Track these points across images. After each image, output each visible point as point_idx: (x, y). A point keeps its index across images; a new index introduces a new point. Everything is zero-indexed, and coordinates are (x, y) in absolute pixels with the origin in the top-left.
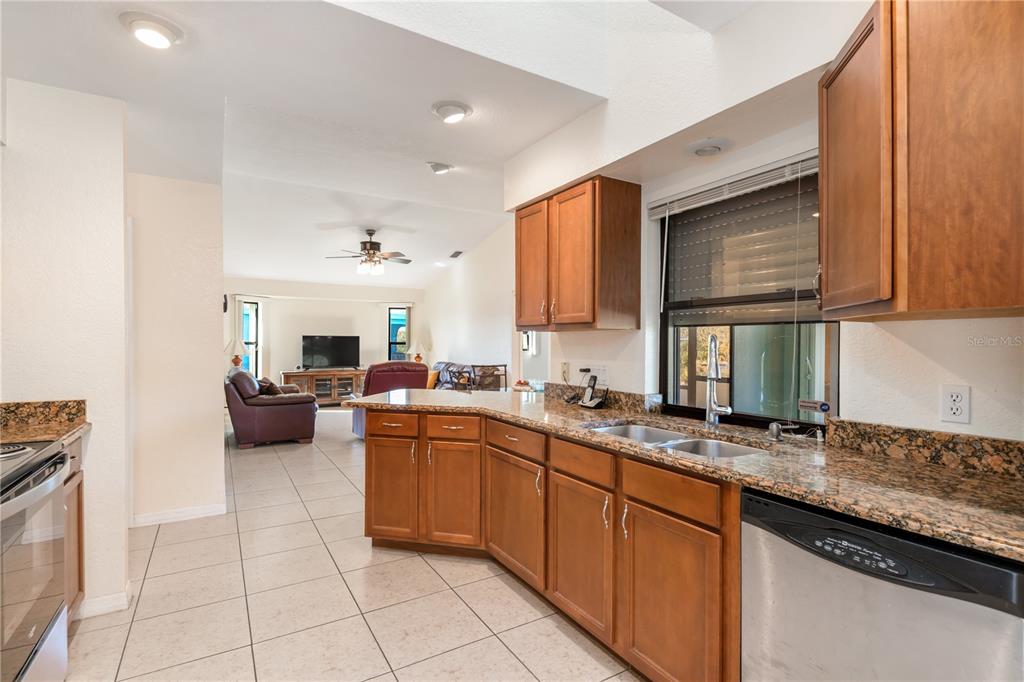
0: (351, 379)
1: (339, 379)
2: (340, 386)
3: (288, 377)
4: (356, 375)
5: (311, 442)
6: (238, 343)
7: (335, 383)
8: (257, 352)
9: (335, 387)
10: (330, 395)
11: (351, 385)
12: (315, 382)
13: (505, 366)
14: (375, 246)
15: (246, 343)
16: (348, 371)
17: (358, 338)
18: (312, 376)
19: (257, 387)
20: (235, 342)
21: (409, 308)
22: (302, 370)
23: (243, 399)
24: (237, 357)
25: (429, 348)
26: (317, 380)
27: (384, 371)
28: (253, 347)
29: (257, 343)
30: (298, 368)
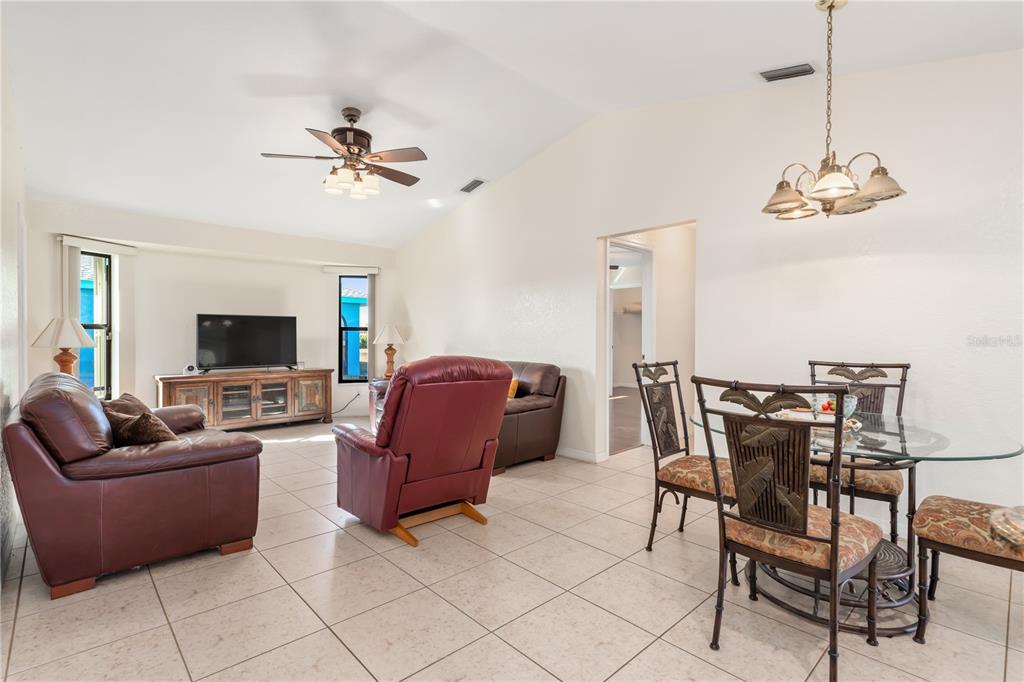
0: (285, 385)
1: (264, 386)
2: (266, 396)
3: (171, 386)
4: (292, 378)
5: (251, 546)
6: (67, 322)
7: (257, 392)
8: (109, 343)
9: (258, 399)
10: (249, 412)
11: (284, 394)
12: (221, 393)
13: (675, 364)
14: (363, 139)
15: (85, 327)
16: (278, 373)
17: (295, 318)
18: (217, 383)
19: (104, 425)
20: (61, 323)
21: (373, 277)
22: (196, 372)
23: (61, 463)
24: (65, 351)
25: (407, 334)
26: (226, 389)
27: (433, 380)
28: (99, 334)
29: (109, 328)
30: (191, 369)
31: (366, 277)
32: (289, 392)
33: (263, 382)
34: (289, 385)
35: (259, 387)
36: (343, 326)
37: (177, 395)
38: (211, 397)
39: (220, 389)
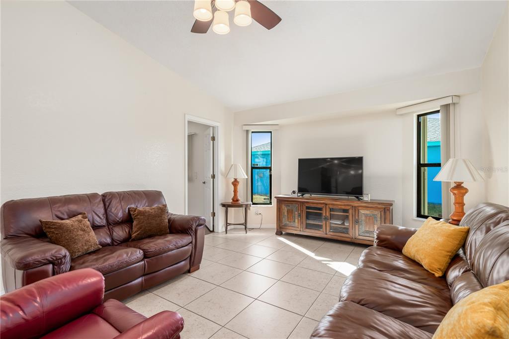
0: (347, 211)
1: (331, 210)
3: (280, 202)
4: (353, 206)
7: (327, 213)
8: (271, 176)
9: (327, 219)
10: (322, 227)
12: (305, 210)
16: (342, 201)
18: (305, 203)
22: (296, 195)
24: (236, 180)
29: (271, 168)
30: (294, 192)
31: (438, 112)
32: (350, 217)
33: (331, 207)
34: (350, 211)
35: (328, 210)
36: (422, 163)
37: (283, 208)
38: (299, 212)
39: (305, 208)
